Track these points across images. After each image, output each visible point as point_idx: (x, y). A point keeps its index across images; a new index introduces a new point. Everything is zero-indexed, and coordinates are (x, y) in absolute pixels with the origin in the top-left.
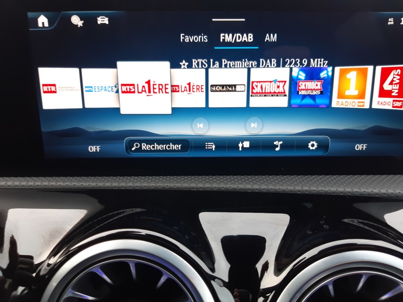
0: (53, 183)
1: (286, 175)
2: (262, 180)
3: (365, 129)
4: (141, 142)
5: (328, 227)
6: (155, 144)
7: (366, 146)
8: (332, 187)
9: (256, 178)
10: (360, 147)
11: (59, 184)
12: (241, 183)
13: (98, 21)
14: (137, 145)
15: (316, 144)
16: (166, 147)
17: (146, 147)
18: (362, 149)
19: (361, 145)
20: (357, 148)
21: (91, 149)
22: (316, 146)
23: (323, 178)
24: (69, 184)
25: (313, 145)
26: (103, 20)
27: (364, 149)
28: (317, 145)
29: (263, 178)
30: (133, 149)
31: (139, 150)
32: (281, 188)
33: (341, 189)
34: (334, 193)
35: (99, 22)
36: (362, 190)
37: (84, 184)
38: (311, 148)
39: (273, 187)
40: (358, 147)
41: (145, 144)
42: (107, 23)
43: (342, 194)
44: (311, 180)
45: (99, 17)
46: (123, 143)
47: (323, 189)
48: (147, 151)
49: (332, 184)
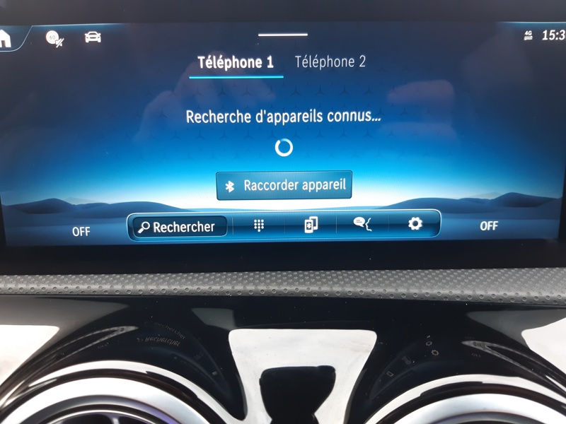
0: (12, 286)
1: (373, 269)
2: (337, 277)
3: (494, 198)
4: (151, 220)
5: (438, 353)
6: (174, 223)
7: (496, 224)
8: (443, 288)
9: (326, 275)
10: (488, 225)
11: (20, 286)
12: (304, 284)
13: (86, 39)
14: (146, 226)
15: (420, 222)
16: (190, 227)
17: (160, 228)
18: (491, 228)
19: (489, 222)
20: (484, 227)
21: (76, 232)
22: (420, 225)
23: (430, 274)
24: (35, 286)
25: (416, 224)
26: (92, 37)
27: (494, 229)
28: (422, 224)
29: (338, 275)
30: (140, 231)
31: (150, 232)
32: (364, 290)
33: (456, 292)
34: (446, 297)
35: (87, 41)
36: (490, 293)
37: (58, 287)
38: (413, 228)
39: (351, 289)
40: (484, 225)
41: (158, 224)
42: (99, 40)
43: (458, 300)
44: (412, 277)
45: (87, 33)
46: (125, 222)
47: (429, 291)
48: (161, 234)
49: (443, 283)
